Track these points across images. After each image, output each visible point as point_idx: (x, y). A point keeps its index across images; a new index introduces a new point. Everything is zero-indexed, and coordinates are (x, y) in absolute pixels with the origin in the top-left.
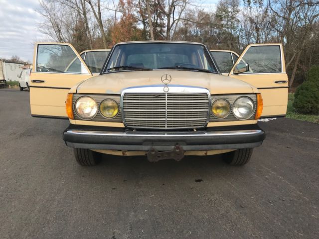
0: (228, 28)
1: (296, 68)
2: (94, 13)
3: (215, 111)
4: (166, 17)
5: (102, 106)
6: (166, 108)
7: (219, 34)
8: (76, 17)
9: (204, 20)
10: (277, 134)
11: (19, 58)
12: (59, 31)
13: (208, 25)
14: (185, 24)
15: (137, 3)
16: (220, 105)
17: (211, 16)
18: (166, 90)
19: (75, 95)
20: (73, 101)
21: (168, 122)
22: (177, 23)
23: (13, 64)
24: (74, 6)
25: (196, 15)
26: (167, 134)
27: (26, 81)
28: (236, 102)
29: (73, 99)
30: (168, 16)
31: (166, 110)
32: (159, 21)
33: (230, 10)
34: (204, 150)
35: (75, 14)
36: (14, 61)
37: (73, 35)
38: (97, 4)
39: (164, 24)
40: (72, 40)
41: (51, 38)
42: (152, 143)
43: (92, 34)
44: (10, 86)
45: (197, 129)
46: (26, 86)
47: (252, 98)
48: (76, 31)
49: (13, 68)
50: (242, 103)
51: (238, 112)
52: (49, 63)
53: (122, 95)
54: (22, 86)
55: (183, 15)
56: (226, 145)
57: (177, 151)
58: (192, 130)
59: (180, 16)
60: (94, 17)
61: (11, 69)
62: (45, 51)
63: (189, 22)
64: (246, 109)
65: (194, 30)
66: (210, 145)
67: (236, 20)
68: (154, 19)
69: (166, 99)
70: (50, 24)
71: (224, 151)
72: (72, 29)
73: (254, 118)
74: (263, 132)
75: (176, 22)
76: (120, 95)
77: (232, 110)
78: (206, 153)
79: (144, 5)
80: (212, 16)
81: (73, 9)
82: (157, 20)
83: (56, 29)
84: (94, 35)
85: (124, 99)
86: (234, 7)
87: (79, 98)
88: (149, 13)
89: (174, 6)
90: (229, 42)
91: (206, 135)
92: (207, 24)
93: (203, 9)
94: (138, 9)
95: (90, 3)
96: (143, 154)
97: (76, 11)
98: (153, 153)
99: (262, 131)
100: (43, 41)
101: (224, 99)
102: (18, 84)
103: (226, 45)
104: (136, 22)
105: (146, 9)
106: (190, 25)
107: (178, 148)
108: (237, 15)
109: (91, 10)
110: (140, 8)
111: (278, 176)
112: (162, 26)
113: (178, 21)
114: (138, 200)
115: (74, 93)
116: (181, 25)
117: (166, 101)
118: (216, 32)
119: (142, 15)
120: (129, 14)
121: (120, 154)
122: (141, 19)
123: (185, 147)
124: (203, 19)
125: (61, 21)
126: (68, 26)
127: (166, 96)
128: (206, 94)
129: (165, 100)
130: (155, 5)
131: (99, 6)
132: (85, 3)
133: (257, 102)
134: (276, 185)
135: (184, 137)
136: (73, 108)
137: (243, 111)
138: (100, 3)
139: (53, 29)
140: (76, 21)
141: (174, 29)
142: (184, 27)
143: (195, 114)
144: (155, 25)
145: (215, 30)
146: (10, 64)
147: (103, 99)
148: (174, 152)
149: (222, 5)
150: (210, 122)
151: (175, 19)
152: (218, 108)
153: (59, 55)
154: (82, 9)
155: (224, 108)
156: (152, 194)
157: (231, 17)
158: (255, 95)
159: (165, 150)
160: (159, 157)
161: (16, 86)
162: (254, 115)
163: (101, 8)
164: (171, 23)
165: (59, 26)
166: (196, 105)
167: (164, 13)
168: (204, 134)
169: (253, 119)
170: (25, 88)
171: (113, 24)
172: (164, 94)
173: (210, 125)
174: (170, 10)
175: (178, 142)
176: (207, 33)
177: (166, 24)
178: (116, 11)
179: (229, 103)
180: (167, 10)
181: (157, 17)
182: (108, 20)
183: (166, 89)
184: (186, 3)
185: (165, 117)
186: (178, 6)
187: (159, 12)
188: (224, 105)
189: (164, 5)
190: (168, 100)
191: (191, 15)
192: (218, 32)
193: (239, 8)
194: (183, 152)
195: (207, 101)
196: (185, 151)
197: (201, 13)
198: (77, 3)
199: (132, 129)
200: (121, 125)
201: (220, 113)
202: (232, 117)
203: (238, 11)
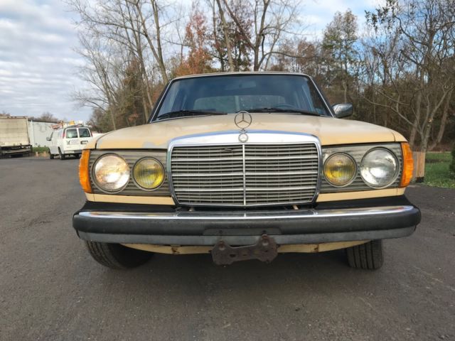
0: (341, 63)
1: (446, 115)
2: (153, 49)
3: (329, 175)
4: (253, 51)
5: (137, 169)
6: (244, 169)
7: (329, 71)
8: (128, 56)
9: (307, 54)
10: (433, 214)
11: (52, 115)
12: (105, 76)
13: (312, 61)
14: (280, 60)
15: (211, 33)
16: (338, 164)
17: (315, 47)
18: (243, 140)
19: (93, 153)
20: (90, 163)
21: (248, 193)
22: (268, 60)
23: (43, 124)
24: (126, 41)
25: (296, 47)
26: (248, 215)
27: (58, 146)
28: (366, 158)
29: (90, 159)
30: (256, 49)
31: (244, 174)
32: (242, 57)
33: (343, 37)
34: (313, 243)
35: (126, 52)
36: (45, 120)
37: (124, 81)
38: (156, 37)
39: (250, 60)
40: (124, 88)
41: (95, 87)
42: (221, 232)
43: (149, 78)
44: (37, 153)
45: (300, 206)
46: (58, 153)
47: (394, 151)
48: (128, 75)
49: (43, 129)
50: (376, 159)
51: (371, 175)
52: (91, 120)
53: (170, 149)
54: (52, 153)
55: (276, 48)
56: (352, 234)
57: (265, 244)
58: (290, 207)
59: (272, 49)
60: (153, 54)
61: (41, 130)
62: (86, 104)
63: (286, 57)
64: (384, 170)
65: (293, 68)
66: (323, 234)
67: (352, 52)
68: (236, 55)
69: (244, 153)
70: (93, 67)
71: (348, 245)
72: (123, 73)
73: (399, 185)
74: (417, 210)
75: (267, 57)
76: (165, 150)
77: (359, 171)
78: (317, 248)
79: (220, 36)
80: (318, 46)
81: (124, 45)
82: (240, 54)
83: (101, 74)
84: (153, 80)
85: (172, 157)
86: (348, 33)
87: (100, 157)
88: (229, 46)
89: (263, 35)
90: (344, 83)
91: (316, 215)
92: (310, 59)
93: (306, 39)
94: (213, 42)
95: (146, 36)
96: (205, 251)
97: (127, 48)
98: (222, 249)
99: (415, 207)
100: (83, 91)
101: (345, 153)
102: (48, 150)
103: (339, 87)
104: (211, 59)
105: (224, 42)
106: (287, 61)
107: (266, 240)
108: (354, 44)
109: (148, 45)
110: (216, 40)
111: (448, 287)
112: (246, 63)
113: (269, 57)
114: (202, 333)
115: (91, 150)
116: (274, 62)
117: (244, 158)
118: (324, 70)
119: (218, 50)
120: (200, 49)
121: (168, 251)
122: (218, 54)
123: (279, 239)
124: (305, 52)
125: (108, 63)
126: (116, 69)
127: (244, 150)
128: (314, 145)
129: (242, 155)
130: (237, 35)
131: (159, 40)
132: (139, 37)
133: (402, 156)
134: (447, 304)
135: (276, 219)
136: (89, 174)
137: (379, 173)
138: (161, 36)
139: (96, 74)
140: (128, 61)
141: (264, 67)
142: (278, 64)
143: (295, 180)
144: (238, 63)
145: (322, 67)
146: (40, 123)
147: (138, 158)
148: (259, 246)
149: (332, 31)
150: (321, 193)
151: (265, 54)
152: (335, 169)
153: (105, 108)
154: (135, 44)
155: (345, 169)
156: (227, 323)
157: (346, 47)
158: (398, 146)
159: (244, 244)
160: (233, 256)
161: (45, 153)
162: (398, 179)
163: (162, 42)
164: (259, 60)
165: (106, 70)
166: (296, 164)
167: (249, 45)
168: (312, 214)
169: (397, 187)
170: (57, 155)
171: (179, 64)
172: (240, 146)
173: (322, 198)
174: (258, 41)
175: (267, 230)
176: (310, 71)
177: (253, 61)
178: (182, 45)
179: (352, 159)
180: (253, 40)
181: (240, 51)
182: (173, 59)
183: (243, 137)
184: (280, 30)
185: (242, 186)
186: (268, 35)
187: (242, 44)
188: (345, 164)
189: (248, 34)
190: (246, 155)
191: (288, 47)
192: (327, 70)
193: (356, 34)
194: (275, 247)
195: (316, 157)
196: (279, 245)
197: (302, 45)
198: (130, 37)
199: (187, 208)
200: (169, 201)
201: (339, 177)
202: (361, 184)
203: (354, 39)
